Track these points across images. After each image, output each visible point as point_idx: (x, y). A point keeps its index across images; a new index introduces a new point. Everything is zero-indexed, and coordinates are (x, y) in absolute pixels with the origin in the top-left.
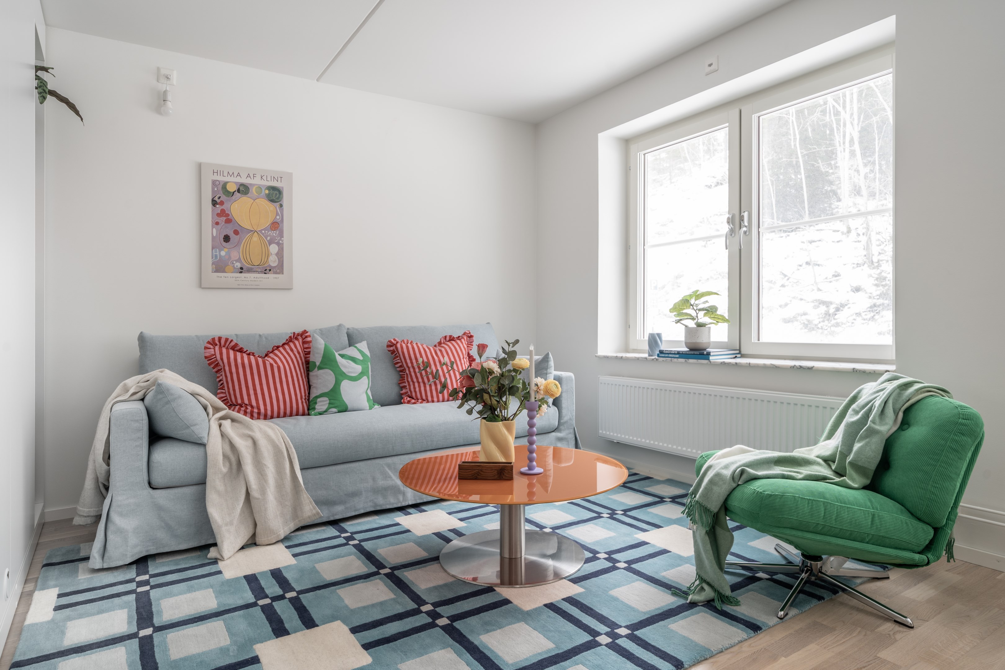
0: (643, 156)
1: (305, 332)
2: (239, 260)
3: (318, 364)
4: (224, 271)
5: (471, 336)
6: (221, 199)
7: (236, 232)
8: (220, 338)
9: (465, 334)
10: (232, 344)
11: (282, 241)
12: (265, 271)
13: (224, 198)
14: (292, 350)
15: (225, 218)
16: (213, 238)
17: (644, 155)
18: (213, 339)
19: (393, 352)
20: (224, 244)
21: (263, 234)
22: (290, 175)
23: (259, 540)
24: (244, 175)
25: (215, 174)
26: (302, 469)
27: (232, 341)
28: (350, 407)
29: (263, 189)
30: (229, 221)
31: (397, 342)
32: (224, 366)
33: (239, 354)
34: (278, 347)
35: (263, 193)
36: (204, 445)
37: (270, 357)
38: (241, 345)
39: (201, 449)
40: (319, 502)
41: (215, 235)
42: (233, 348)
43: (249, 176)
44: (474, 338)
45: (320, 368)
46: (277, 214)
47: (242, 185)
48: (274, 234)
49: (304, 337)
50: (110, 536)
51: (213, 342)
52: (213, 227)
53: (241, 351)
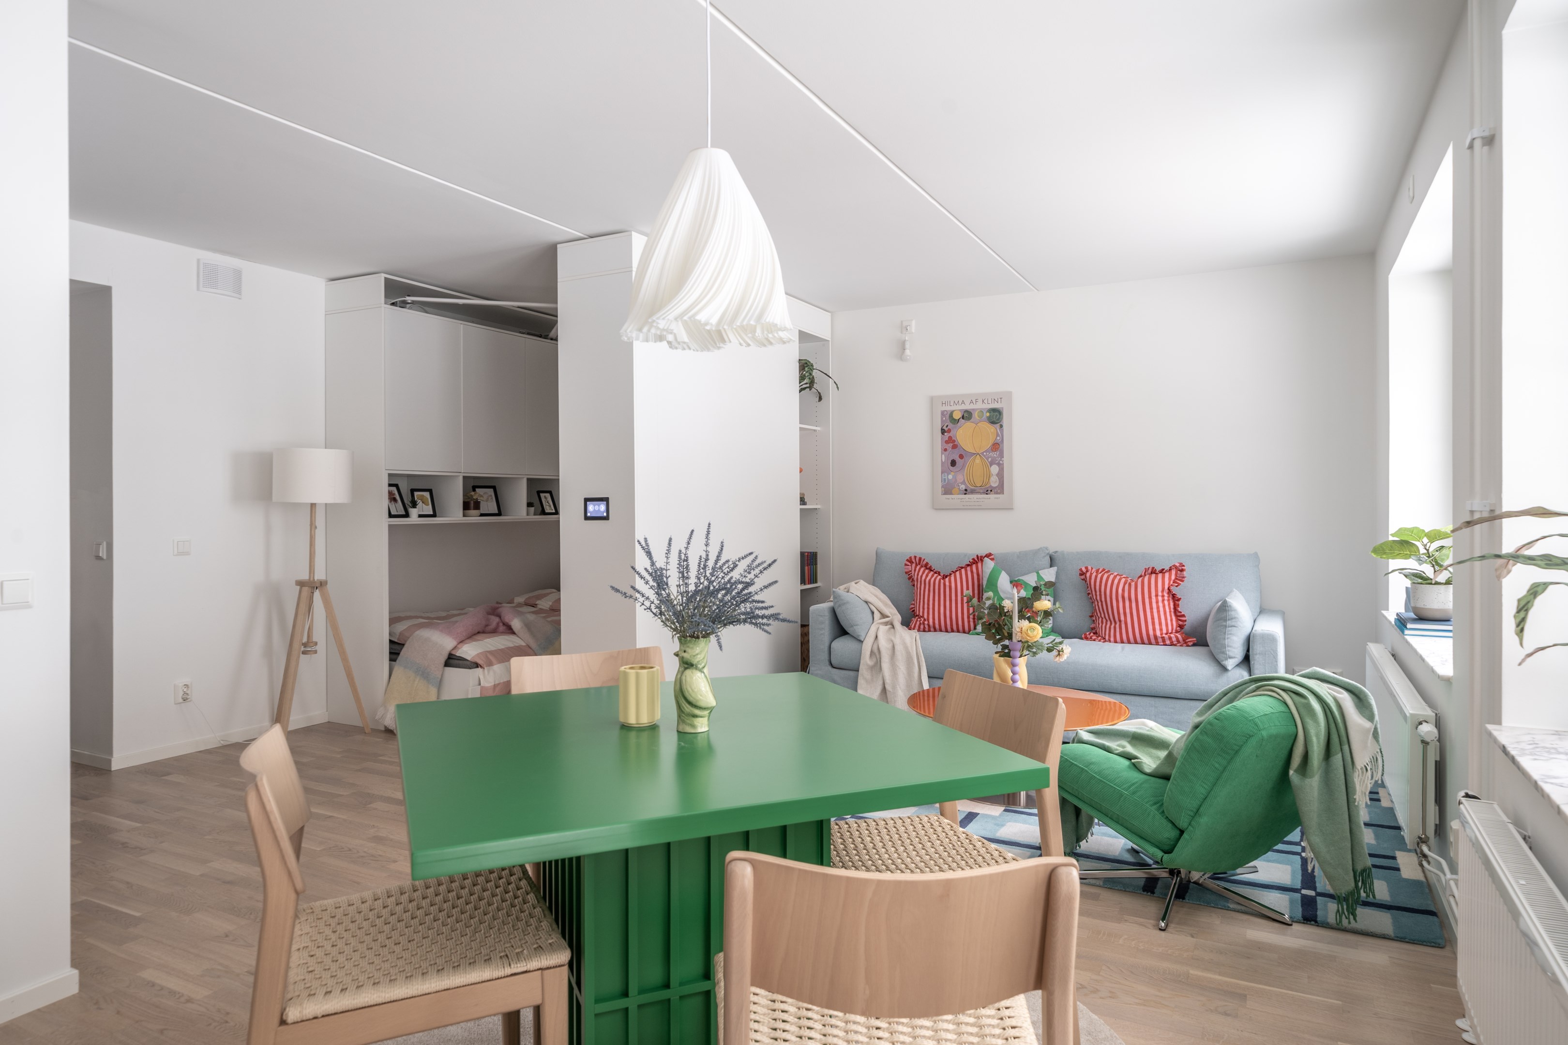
2: (963, 483)
4: (951, 494)
5: (1184, 570)
6: (948, 427)
7: (961, 457)
8: (915, 557)
9: (1175, 566)
10: (925, 563)
11: (1003, 461)
12: (987, 492)
13: (951, 426)
15: (952, 444)
16: (942, 463)
18: (911, 558)
19: (1084, 581)
20: (951, 468)
21: (984, 456)
22: (1009, 395)
24: (967, 402)
25: (944, 405)
26: (929, 677)
27: (923, 559)
29: (985, 412)
30: (955, 447)
31: (1088, 571)
33: (927, 572)
34: (962, 567)
35: (984, 417)
38: (930, 564)
39: (859, 645)
41: (943, 461)
43: (972, 402)
46: (998, 435)
47: (966, 411)
48: (995, 454)
51: (910, 561)
52: (942, 454)
53: (930, 569)
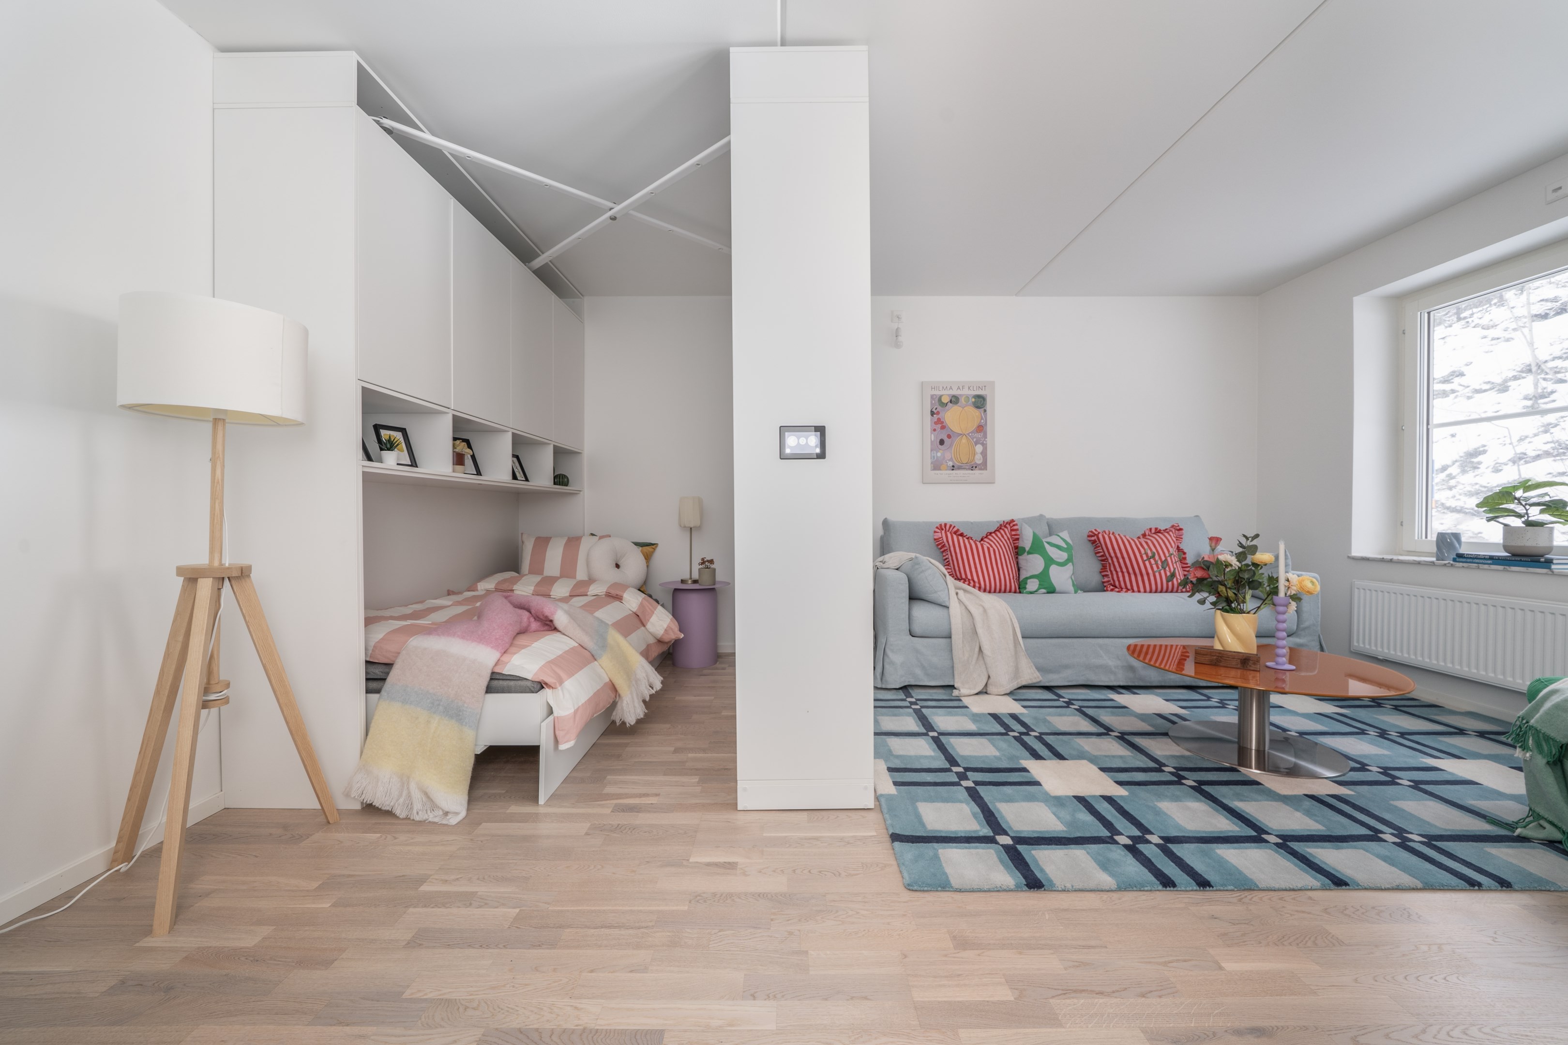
0: (1426, 315)
1: (1013, 521)
2: (951, 460)
3: (1027, 549)
4: (939, 469)
5: (1181, 529)
6: (937, 410)
7: (949, 436)
8: (945, 525)
9: (1173, 526)
10: (955, 529)
11: (986, 441)
12: (972, 468)
13: (939, 409)
14: (1003, 536)
15: (940, 425)
16: (932, 442)
17: (1429, 313)
18: (941, 525)
19: (1094, 542)
20: (940, 446)
21: (970, 436)
22: (992, 384)
23: (990, 689)
24: (955, 388)
25: (933, 389)
26: (1023, 637)
27: (954, 527)
28: (1058, 589)
29: (970, 398)
30: (943, 427)
31: (1099, 533)
32: (950, 547)
33: (960, 538)
34: (991, 533)
35: (970, 402)
36: (947, 607)
37: (985, 541)
38: (962, 531)
39: (945, 610)
40: (1040, 669)
41: (933, 440)
42: (955, 533)
43: (959, 388)
44: (1183, 531)
45: (1029, 553)
46: (982, 418)
47: (954, 396)
48: (979, 435)
49: (1011, 525)
50: (886, 666)
51: (942, 527)
52: (931, 434)
53: (962, 535)
